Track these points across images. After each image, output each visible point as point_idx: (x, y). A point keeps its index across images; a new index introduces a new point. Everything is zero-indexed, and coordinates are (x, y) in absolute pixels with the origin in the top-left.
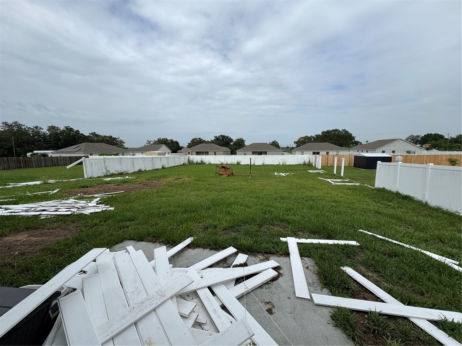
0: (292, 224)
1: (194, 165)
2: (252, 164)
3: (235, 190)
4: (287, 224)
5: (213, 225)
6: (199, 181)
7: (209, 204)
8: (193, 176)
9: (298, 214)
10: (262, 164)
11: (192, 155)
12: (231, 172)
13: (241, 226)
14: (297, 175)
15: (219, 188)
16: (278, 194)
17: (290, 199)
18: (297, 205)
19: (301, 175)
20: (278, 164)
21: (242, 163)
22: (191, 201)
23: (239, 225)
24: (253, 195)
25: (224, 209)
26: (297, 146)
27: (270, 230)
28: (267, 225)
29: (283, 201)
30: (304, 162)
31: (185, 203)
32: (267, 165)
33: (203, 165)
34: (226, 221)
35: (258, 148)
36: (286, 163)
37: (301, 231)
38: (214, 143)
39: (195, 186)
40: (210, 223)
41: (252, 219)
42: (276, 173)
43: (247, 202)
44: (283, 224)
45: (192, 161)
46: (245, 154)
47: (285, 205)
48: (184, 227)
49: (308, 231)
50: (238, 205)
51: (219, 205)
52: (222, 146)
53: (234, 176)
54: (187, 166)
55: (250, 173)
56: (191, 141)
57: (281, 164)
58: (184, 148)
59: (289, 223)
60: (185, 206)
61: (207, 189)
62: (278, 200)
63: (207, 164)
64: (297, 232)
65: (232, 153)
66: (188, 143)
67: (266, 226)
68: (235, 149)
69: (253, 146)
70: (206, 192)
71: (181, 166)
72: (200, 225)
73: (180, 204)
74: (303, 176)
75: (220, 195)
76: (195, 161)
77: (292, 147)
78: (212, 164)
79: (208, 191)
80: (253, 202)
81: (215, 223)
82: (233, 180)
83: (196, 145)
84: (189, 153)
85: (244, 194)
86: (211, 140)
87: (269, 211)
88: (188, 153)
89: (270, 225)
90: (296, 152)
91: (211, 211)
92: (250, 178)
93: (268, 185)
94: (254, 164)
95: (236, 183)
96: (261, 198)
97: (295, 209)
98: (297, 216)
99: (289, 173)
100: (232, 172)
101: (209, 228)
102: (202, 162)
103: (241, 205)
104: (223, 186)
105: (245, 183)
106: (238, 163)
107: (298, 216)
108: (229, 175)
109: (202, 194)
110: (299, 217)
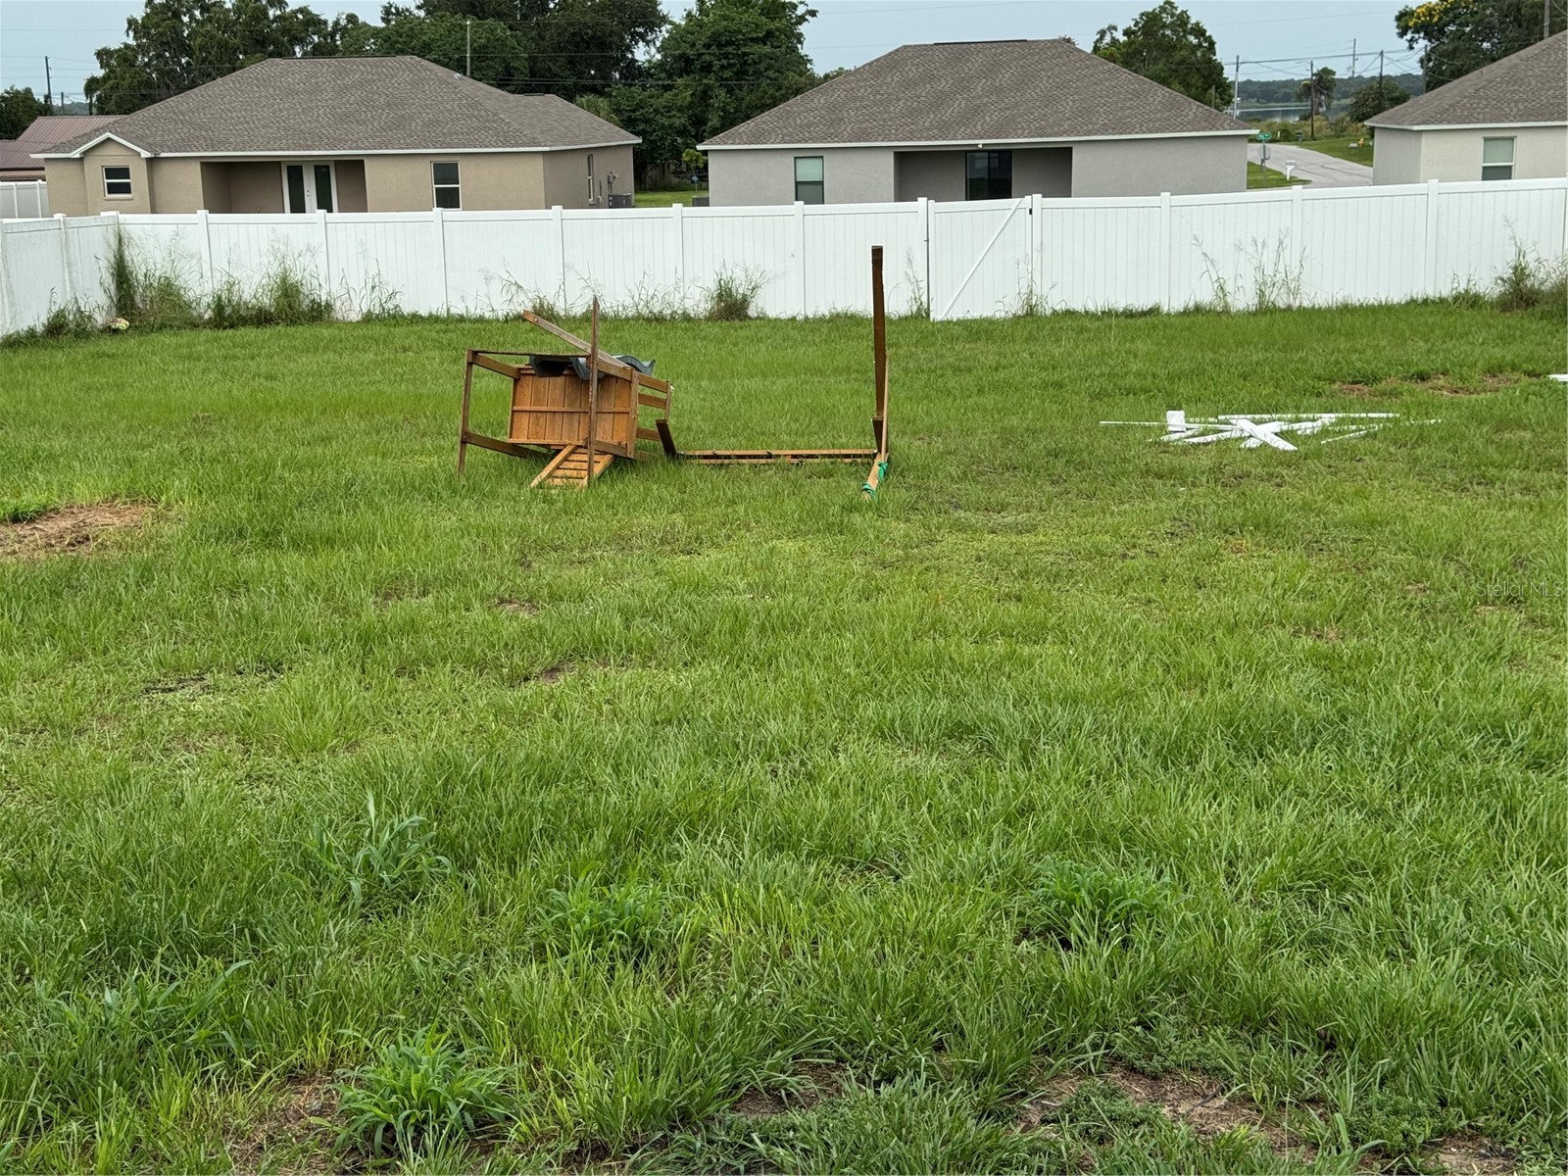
0: (1367, 1061)
1: (187, 336)
2: (897, 305)
3: (698, 641)
4: (1312, 1058)
5: (456, 1111)
6: (269, 539)
7: (402, 834)
8: (179, 483)
9: (1433, 933)
10: (1012, 307)
11: (154, 211)
12: (648, 419)
13: (779, 1099)
14: (1422, 438)
15: (510, 630)
16: (1200, 680)
17: (1342, 742)
18: (1420, 822)
19: (1477, 436)
20: (1206, 296)
21: (775, 302)
22: (178, 803)
23: (753, 1093)
24: (917, 707)
25: (579, 902)
26: (1437, 74)
27: (1119, 1141)
28: (1085, 1072)
29: (1258, 773)
30: (1520, 272)
31: (99, 834)
32: (1070, 313)
33: (303, 332)
34: (605, 1045)
35: (959, 103)
36: (1296, 292)
37: (1474, 1134)
38: (424, 51)
39: (222, 604)
40: (415, 1079)
41: (911, 1012)
42: (1176, 419)
43: (847, 799)
44: (1267, 1054)
45: (168, 291)
46: (810, 192)
47: (1290, 815)
48: (101, 1147)
49: (1547, 1139)
50: (739, 842)
51: (523, 847)
52: (527, 89)
53: (690, 472)
54: (108, 345)
55: (878, 425)
56: (131, 22)
57: (1243, 300)
58: (46, 110)
59: (1331, 1046)
60: (107, 871)
61: (365, 639)
62: (1205, 764)
63: (355, 317)
64: (1430, 1146)
65: (652, 173)
66: (103, 55)
67: (1069, 1090)
68: (679, 121)
69: (908, 84)
70: (350, 681)
71: (23, 356)
72: (298, 1101)
73: (44, 854)
74: (1504, 447)
75: (526, 719)
76: (200, 288)
77: (1372, 72)
78: (415, 318)
79: (382, 663)
80: (915, 790)
81: (482, 1081)
82: (678, 519)
83: (208, 77)
84: (118, 181)
85: (810, 692)
86: (387, 11)
87: (1104, 899)
88: (111, 172)
89: (1115, 1076)
90: (1425, 139)
91: (430, 928)
92: (872, 483)
93: (1090, 577)
94: (921, 315)
95: (705, 562)
96: (1008, 743)
97: (1400, 876)
98: (1422, 954)
99: (1327, 418)
100: (662, 427)
101: (405, 1143)
102: (288, 291)
103: (778, 843)
104: (555, 598)
105: (815, 554)
106: (731, 308)
107: (1439, 951)
108: (621, 463)
109: (309, 710)
110: (1451, 966)
